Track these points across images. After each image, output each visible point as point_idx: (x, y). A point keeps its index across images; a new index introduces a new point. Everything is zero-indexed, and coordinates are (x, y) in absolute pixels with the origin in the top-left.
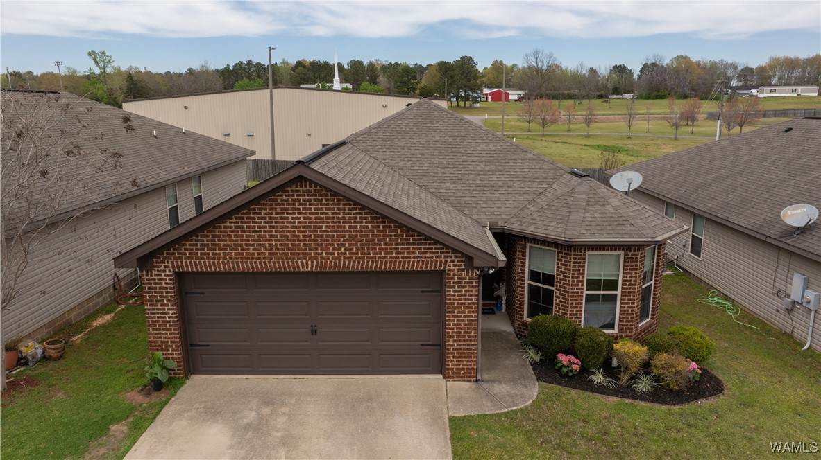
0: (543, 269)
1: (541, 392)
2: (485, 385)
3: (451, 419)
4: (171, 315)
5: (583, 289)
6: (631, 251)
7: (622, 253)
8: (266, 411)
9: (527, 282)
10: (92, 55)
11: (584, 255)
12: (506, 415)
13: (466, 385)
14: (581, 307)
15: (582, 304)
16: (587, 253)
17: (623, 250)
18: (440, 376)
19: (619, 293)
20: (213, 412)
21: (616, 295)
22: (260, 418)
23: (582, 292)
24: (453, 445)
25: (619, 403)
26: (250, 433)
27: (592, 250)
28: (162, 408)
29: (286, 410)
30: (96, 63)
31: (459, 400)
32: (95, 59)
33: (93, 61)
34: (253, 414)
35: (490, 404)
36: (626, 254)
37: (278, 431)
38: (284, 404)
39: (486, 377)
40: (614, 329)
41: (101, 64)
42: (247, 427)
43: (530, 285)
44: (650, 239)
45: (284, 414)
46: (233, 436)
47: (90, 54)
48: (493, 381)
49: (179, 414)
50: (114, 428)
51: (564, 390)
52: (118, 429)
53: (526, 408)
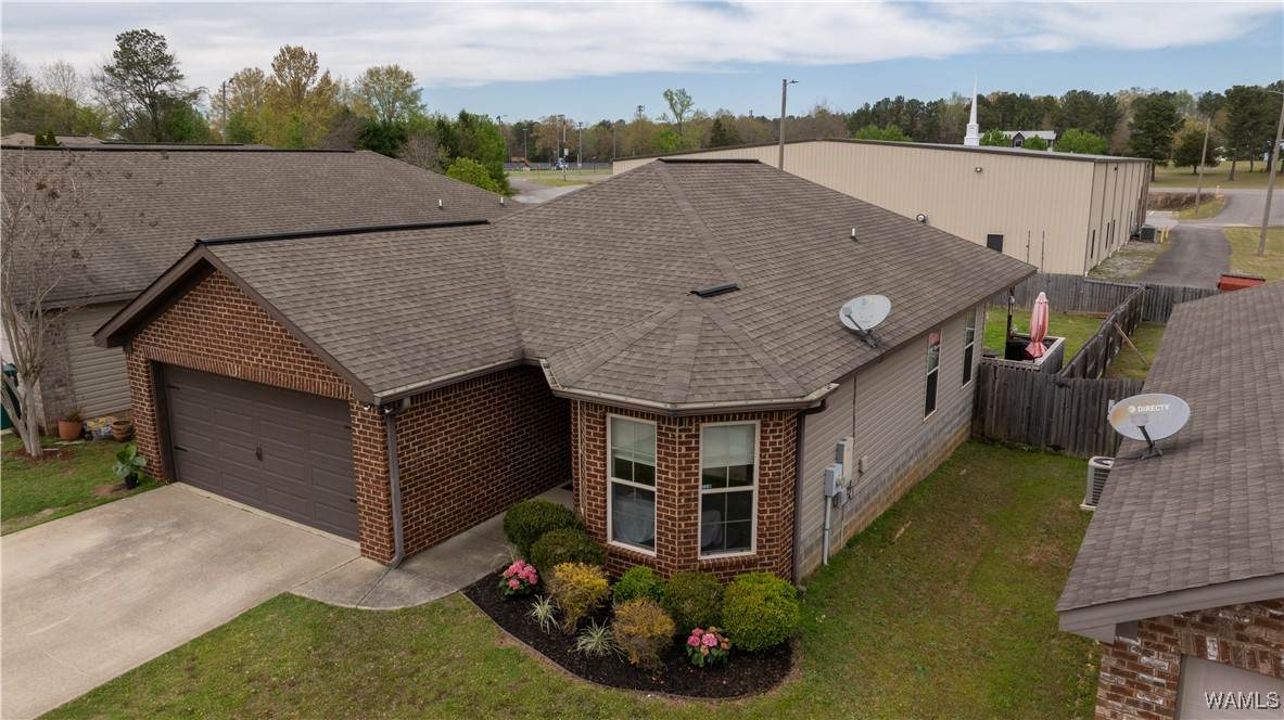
0: (637, 456)
5: (697, 487)
6: (771, 419)
7: (757, 423)
9: (611, 479)
10: (668, 95)
11: (698, 430)
14: (696, 518)
15: (696, 511)
16: (703, 426)
17: (759, 418)
19: (755, 488)
21: (751, 492)
23: (696, 493)
27: (709, 421)
30: (672, 106)
32: (671, 100)
33: (667, 103)
36: (763, 425)
40: (750, 549)
41: (678, 110)
43: (613, 483)
44: (798, 400)
47: (666, 95)
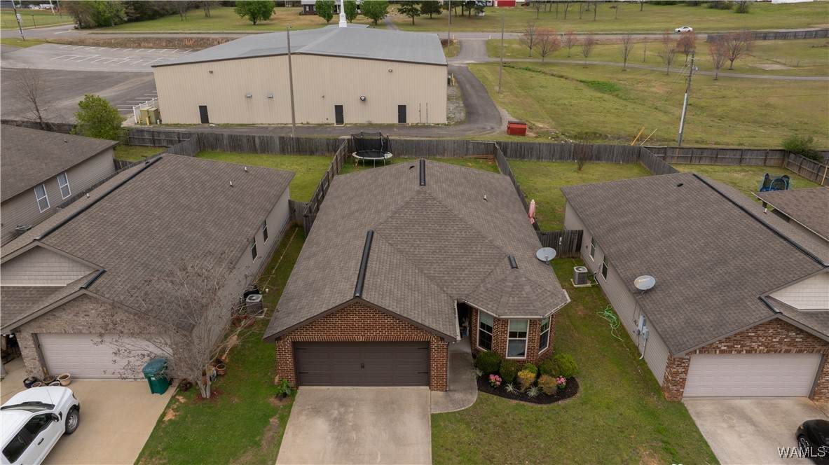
1: (479, 398)
2: (451, 393)
3: (433, 416)
4: (290, 361)
5: (507, 336)
8: (342, 410)
12: (458, 412)
13: (441, 393)
14: (506, 346)
15: (506, 344)
18: (428, 388)
19: (527, 339)
20: (316, 411)
21: (525, 340)
22: (340, 414)
23: (507, 338)
24: (432, 430)
25: (517, 404)
26: (337, 423)
28: (290, 408)
29: (352, 409)
31: (437, 403)
34: (336, 412)
35: (451, 406)
37: (350, 422)
38: (350, 406)
39: (452, 388)
42: (335, 420)
45: (351, 412)
46: (330, 425)
48: (455, 391)
49: (300, 413)
50: (271, 420)
51: (490, 396)
52: (274, 421)
53: (469, 408)
